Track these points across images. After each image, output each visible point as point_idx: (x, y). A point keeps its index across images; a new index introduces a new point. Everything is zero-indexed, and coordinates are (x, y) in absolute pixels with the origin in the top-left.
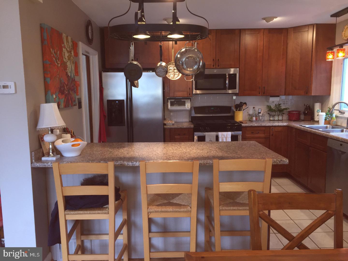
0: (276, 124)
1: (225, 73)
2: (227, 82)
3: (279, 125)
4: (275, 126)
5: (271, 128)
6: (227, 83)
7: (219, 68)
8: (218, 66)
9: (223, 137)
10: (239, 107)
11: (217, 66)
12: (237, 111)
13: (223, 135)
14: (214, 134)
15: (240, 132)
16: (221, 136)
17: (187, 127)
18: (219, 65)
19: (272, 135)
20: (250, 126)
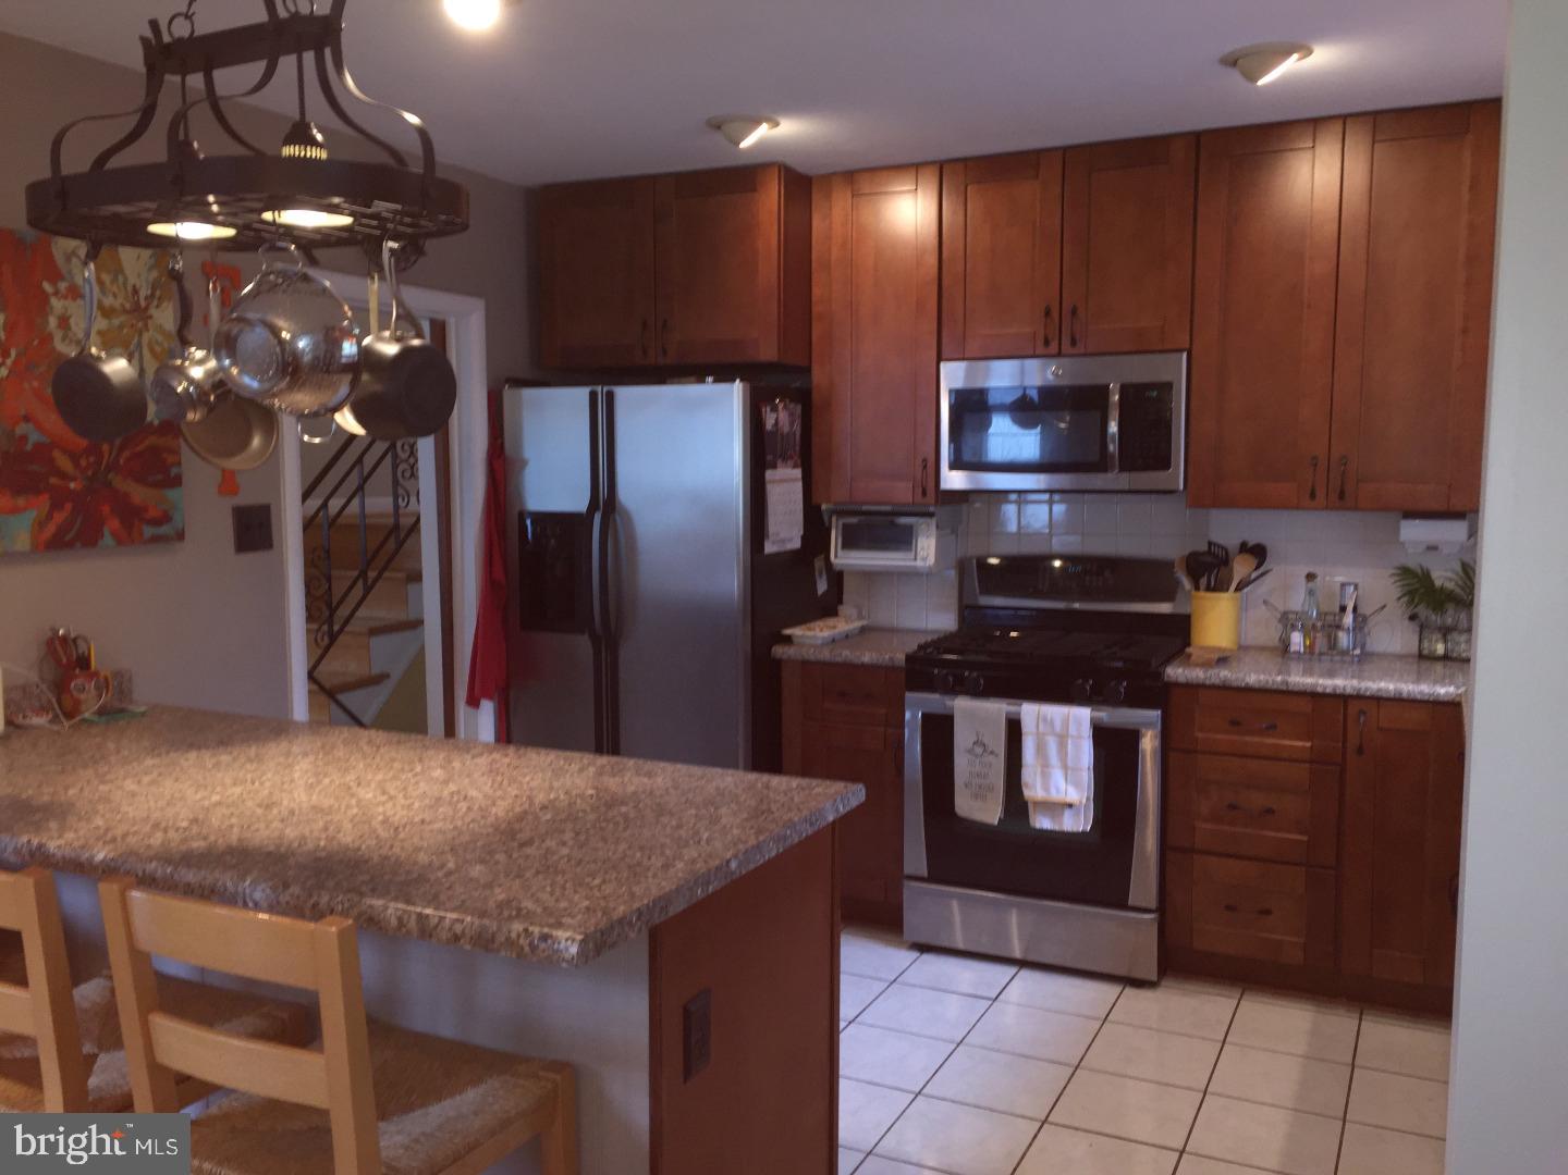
0: (1382, 685)
1: (1100, 381)
2: (1113, 427)
3: (1405, 695)
4: (1378, 700)
5: (1353, 708)
6: (1114, 435)
7: (1075, 351)
8: (1074, 343)
9: (1044, 734)
10: (1210, 568)
11: (1066, 341)
12: (1197, 588)
13: (1045, 720)
14: (998, 708)
15: (1155, 715)
16: (1034, 723)
17: (875, 662)
18: (1078, 337)
19: (1360, 750)
20: (1217, 682)
